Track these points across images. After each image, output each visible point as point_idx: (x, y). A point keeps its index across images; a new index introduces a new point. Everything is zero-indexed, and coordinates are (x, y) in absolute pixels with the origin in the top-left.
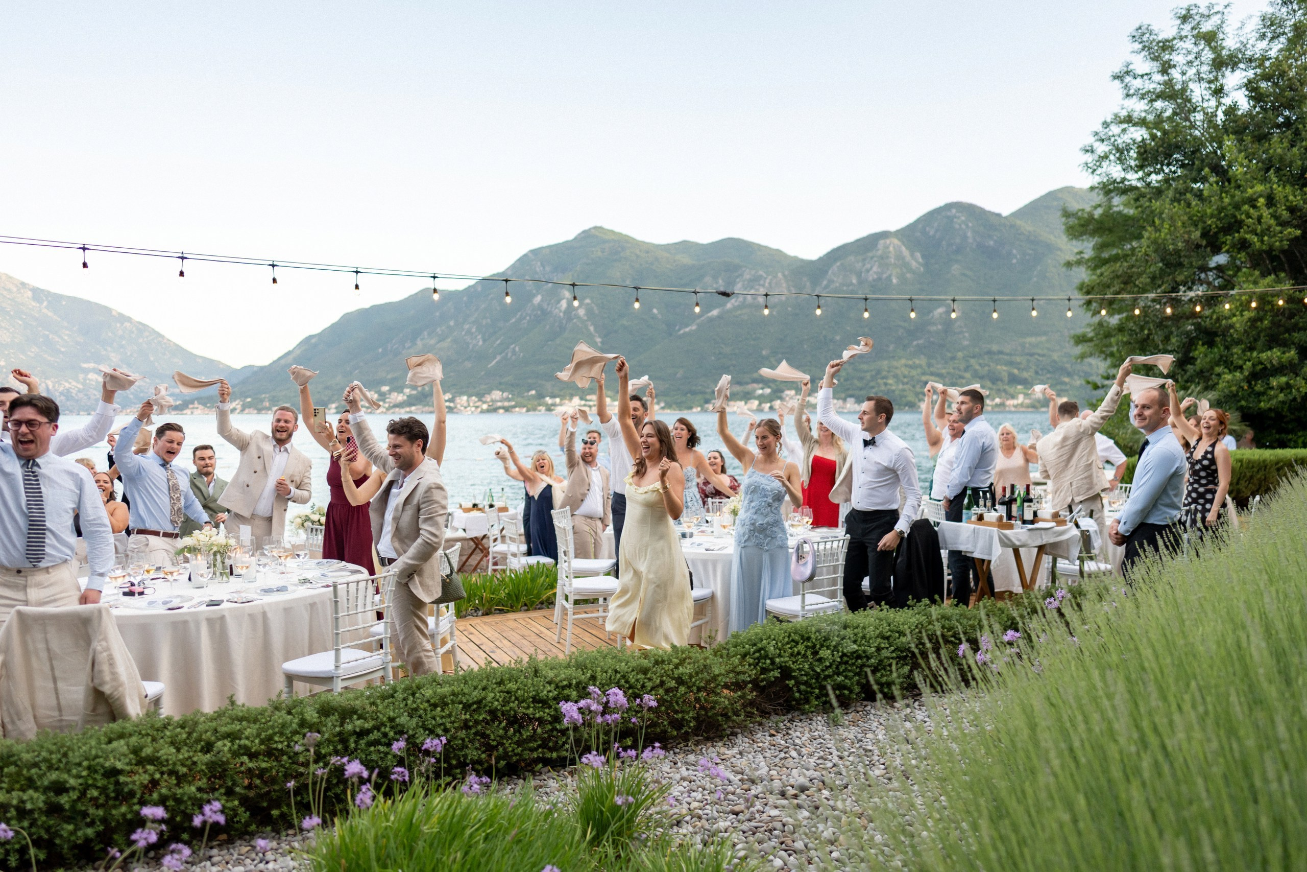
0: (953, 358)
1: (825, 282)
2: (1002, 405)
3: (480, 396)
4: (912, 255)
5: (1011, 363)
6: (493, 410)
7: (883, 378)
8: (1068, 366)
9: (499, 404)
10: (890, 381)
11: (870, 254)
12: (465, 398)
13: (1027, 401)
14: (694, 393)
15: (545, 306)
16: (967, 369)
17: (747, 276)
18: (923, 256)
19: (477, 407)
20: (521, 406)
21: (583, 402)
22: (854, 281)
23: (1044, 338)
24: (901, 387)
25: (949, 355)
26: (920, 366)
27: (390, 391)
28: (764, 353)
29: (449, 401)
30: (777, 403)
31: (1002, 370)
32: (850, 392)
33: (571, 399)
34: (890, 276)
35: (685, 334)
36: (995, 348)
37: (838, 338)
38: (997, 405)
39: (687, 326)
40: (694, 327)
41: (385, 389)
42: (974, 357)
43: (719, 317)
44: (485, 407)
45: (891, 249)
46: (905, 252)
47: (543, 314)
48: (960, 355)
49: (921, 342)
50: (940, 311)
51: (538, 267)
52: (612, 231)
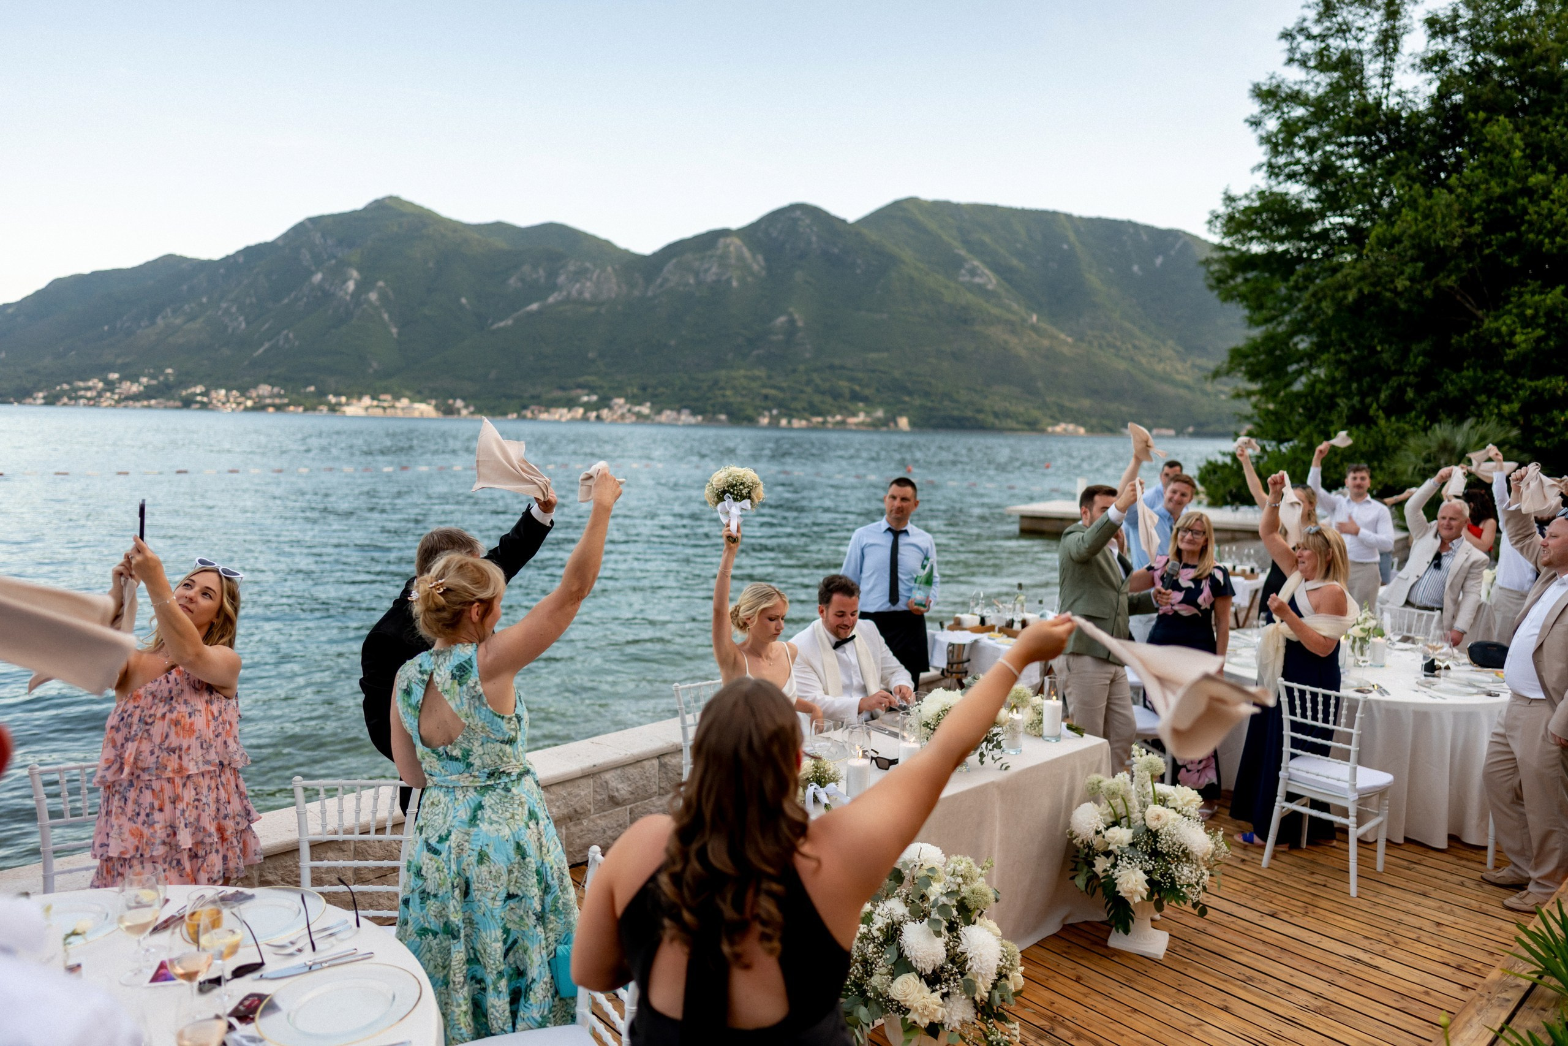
0: (794, 371)
1: (659, 281)
2: (843, 422)
3: (244, 391)
4: (754, 256)
5: (852, 380)
6: (260, 407)
7: (723, 388)
8: (909, 385)
9: (268, 401)
10: (728, 393)
11: (709, 253)
12: (223, 392)
13: (868, 420)
14: (509, 397)
15: (327, 286)
16: (809, 382)
17: (571, 268)
18: (766, 260)
19: (239, 404)
20: (297, 404)
21: (375, 403)
22: (692, 281)
23: (885, 355)
24: (739, 399)
25: (790, 367)
26: (759, 378)
27: (120, 380)
28: (591, 355)
29: (202, 394)
30: (605, 412)
31: (844, 384)
32: (685, 403)
33: (360, 399)
34: (730, 278)
35: (499, 329)
36: (837, 362)
37: (673, 343)
38: (838, 423)
39: (501, 320)
40: (510, 322)
41: (114, 376)
42: (816, 370)
43: (539, 312)
44: (249, 403)
45: (732, 248)
46: (747, 253)
47: (324, 296)
48: (801, 367)
49: (761, 351)
50: (782, 319)
51: (318, 238)
52: (412, 204)
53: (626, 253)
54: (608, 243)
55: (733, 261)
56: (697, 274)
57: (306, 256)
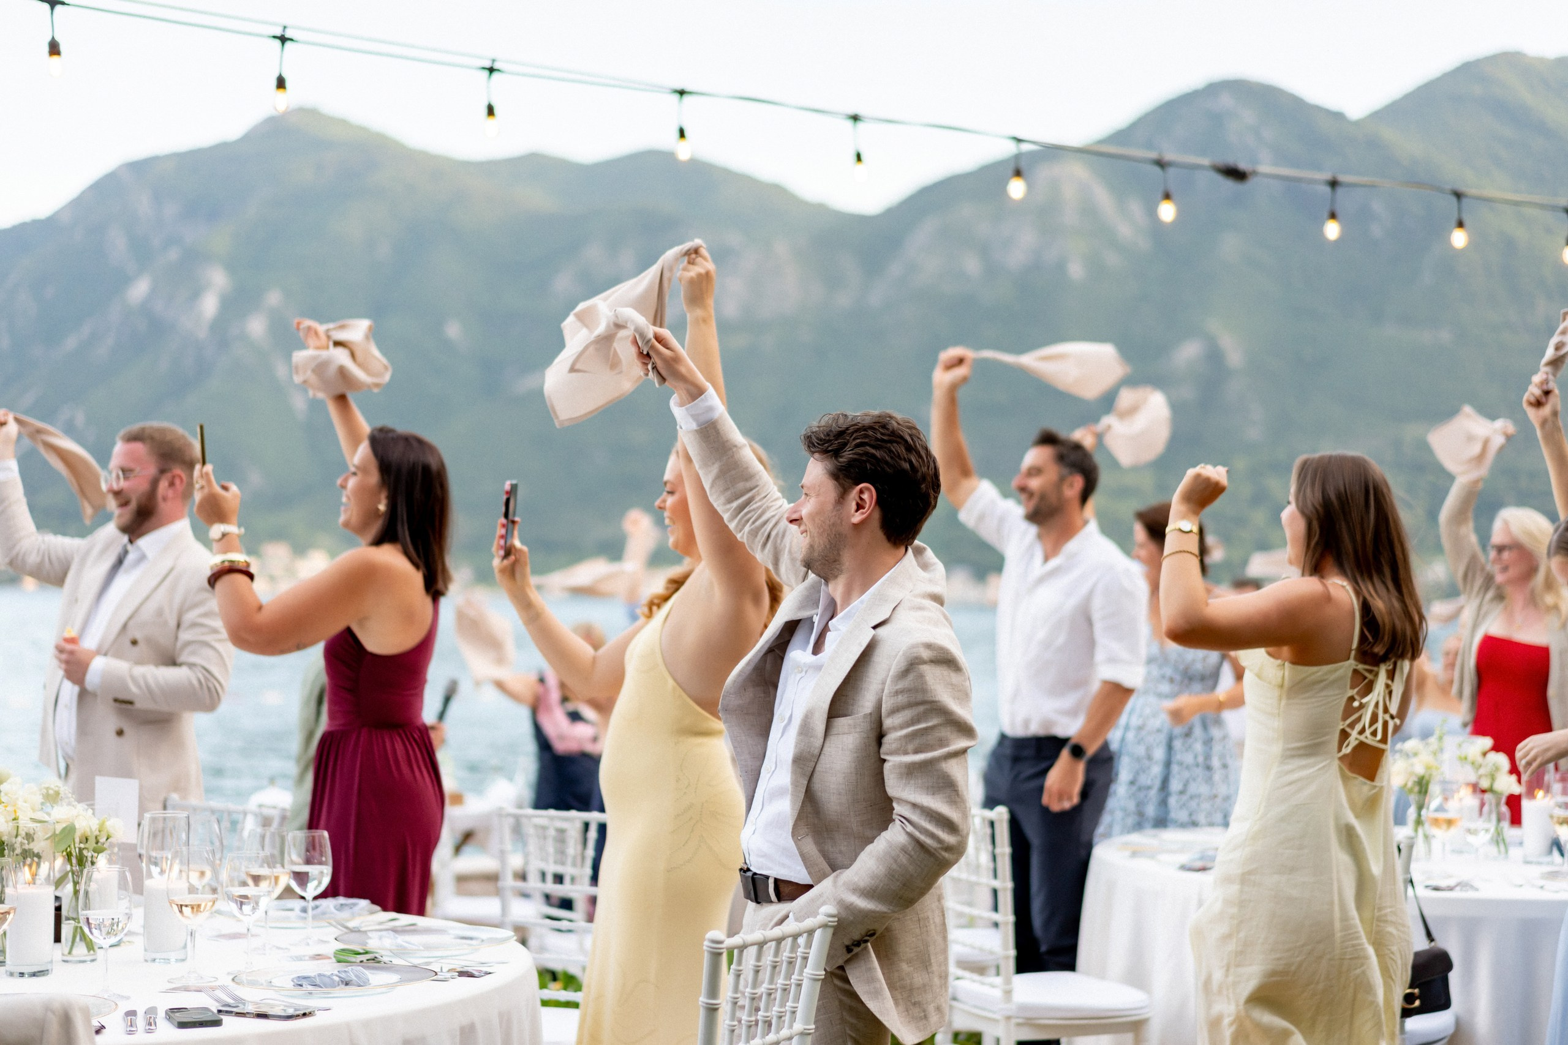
1: (897, 270)
15: (159, 308)
22: (973, 267)
39: (535, 370)
45: (1068, 190)
47: (151, 329)
51: (143, 204)
52: (343, 123)
53: (821, 209)
54: (777, 190)
55: (1071, 218)
56: (985, 251)
57: (118, 243)
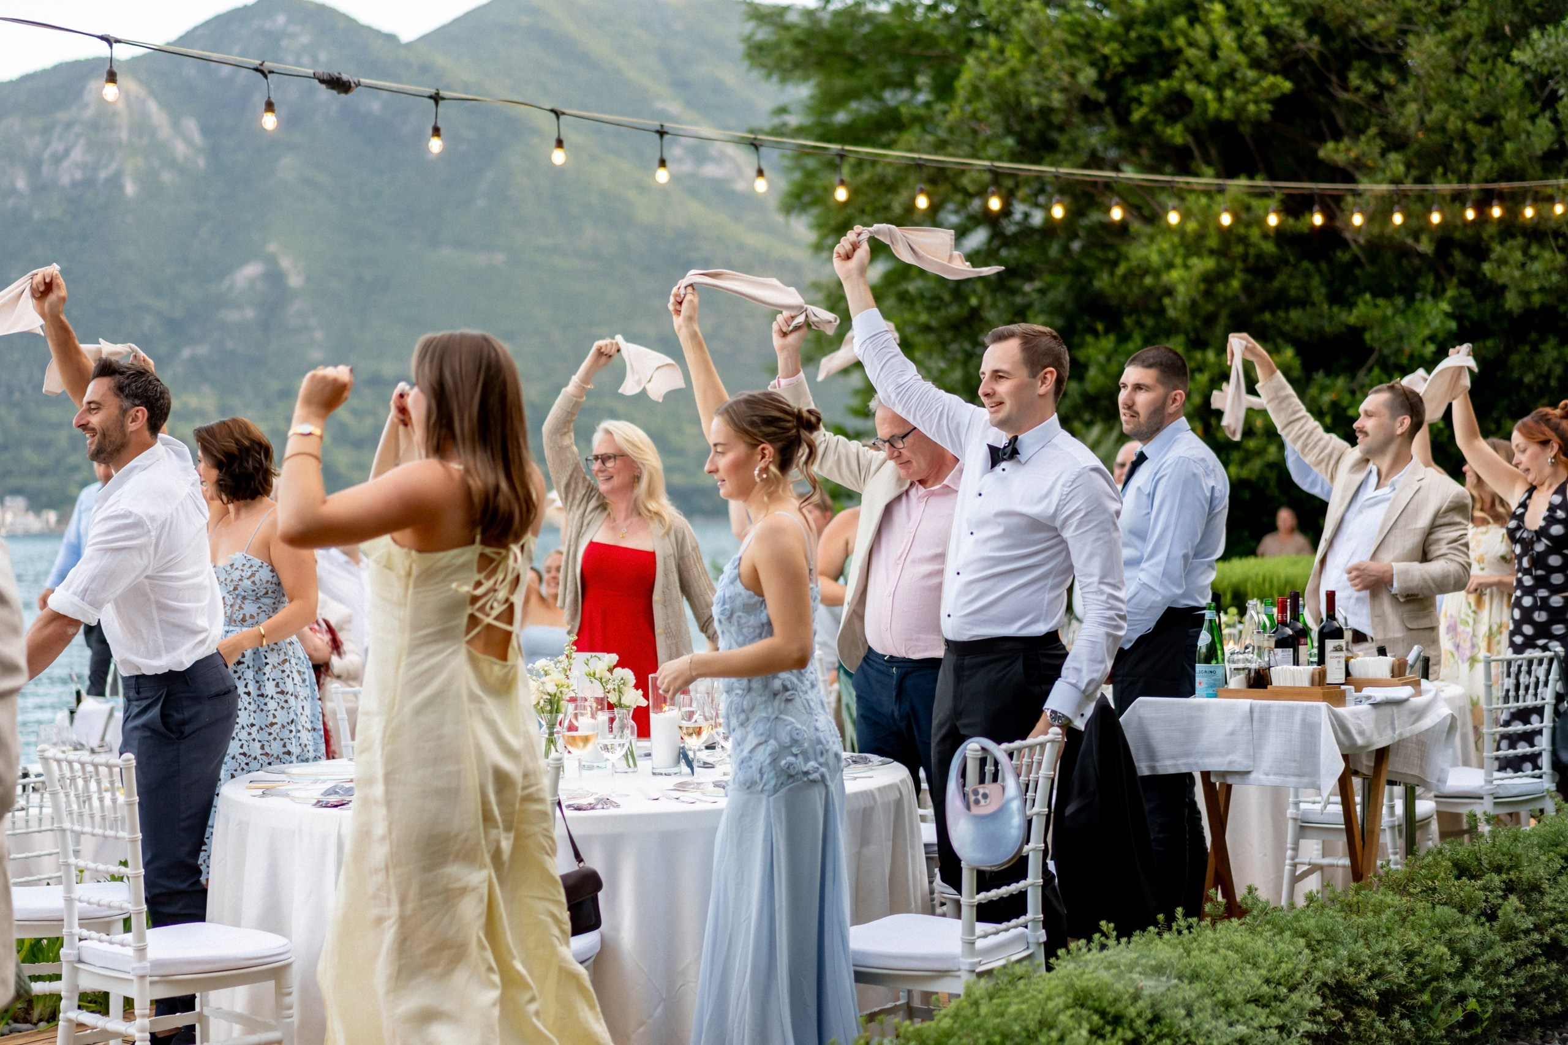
4: (176, 124)
11: (63, 116)
18: (205, 130)
22: (21, 184)
25: (275, 385)
32: (13, 482)
34: (117, 177)
45: (121, 107)
46: (157, 115)
49: (202, 350)
50: (251, 270)
55: (124, 135)
56: (34, 167)
